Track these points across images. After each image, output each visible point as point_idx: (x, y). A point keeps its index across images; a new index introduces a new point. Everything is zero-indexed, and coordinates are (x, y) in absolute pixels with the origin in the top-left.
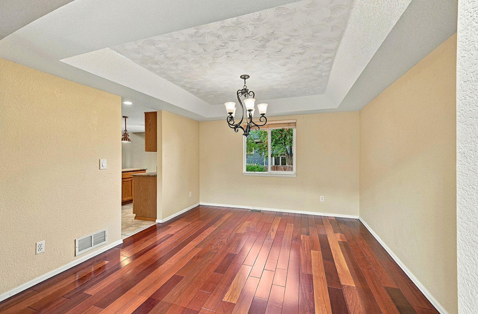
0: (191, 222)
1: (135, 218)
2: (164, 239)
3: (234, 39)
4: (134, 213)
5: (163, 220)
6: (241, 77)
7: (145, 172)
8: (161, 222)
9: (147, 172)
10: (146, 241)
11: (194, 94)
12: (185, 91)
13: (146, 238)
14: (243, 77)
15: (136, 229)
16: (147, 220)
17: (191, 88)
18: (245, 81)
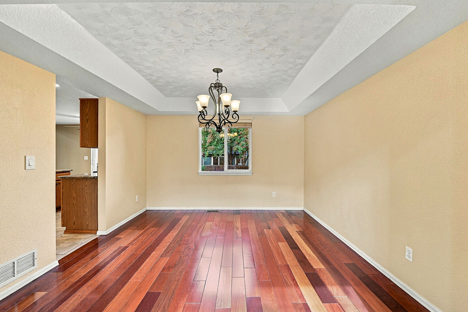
0: (144, 230)
1: (66, 232)
2: (116, 253)
3: (225, 28)
4: (63, 226)
5: (107, 231)
6: (214, 70)
7: (70, 174)
8: (105, 234)
9: (72, 174)
10: (93, 259)
11: (150, 83)
12: (142, 78)
13: (91, 255)
14: (215, 70)
15: (71, 245)
16: (83, 233)
17: (150, 75)
18: (217, 74)
